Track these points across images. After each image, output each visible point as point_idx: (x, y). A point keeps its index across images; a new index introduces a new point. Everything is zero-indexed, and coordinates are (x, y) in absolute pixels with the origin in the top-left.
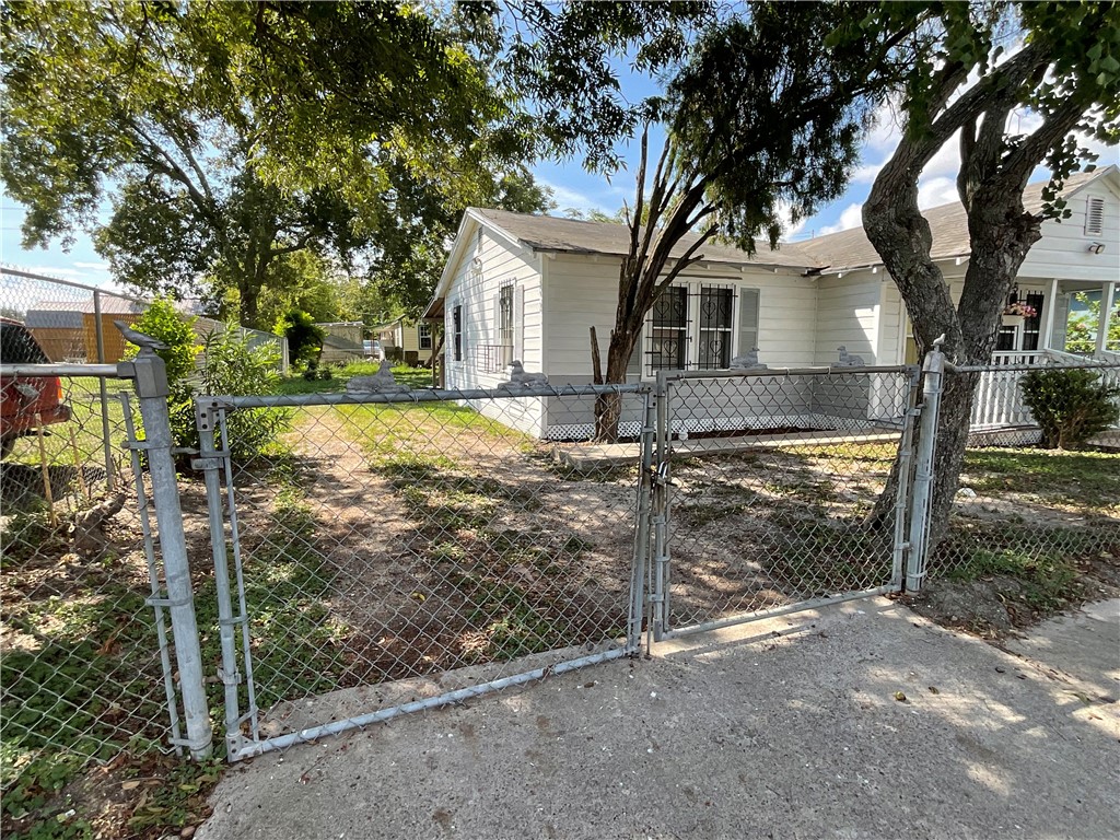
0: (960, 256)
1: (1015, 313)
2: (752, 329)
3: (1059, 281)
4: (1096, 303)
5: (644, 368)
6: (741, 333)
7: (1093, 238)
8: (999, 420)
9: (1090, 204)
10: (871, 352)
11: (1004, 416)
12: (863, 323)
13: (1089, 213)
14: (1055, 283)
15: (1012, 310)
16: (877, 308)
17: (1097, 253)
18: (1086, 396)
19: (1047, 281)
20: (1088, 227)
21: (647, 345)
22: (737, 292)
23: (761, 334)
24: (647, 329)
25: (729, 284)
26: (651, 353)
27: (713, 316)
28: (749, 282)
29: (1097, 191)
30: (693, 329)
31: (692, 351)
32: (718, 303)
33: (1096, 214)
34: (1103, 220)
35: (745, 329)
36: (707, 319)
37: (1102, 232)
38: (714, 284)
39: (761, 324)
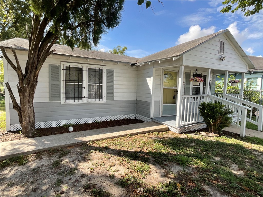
0: (174, 57)
1: (196, 81)
2: (111, 84)
3: (211, 69)
4: (223, 78)
5: (62, 99)
6: (107, 86)
7: (221, 55)
8: (192, 120)
9: (220, 43)
10: (151, 94)
11: (194, 119)
12: (149, 83)
13: (220, 46)
14: (210, 70)
15: (195, 80)
16: (152, 77)
17: (223, 60)
18: (221, 113)
19: (207, 69)
20: (220, 51)
21: (63, 90)
22: (105, 70)
23: (115, 86)
24: (63, 84)
25: (101, 67)
26: (65, 93)
27: (94, 79)
28: (110, 67)
29: (222, 39)
30: (85, 84)
31: (85, 92)
32: (96, 74)
33: (222, 47)
34: (224, 49)
35: (108, 84)
36: (91, 80)
37: (224, 53)
38: (94, 67)
39: (115, 82)
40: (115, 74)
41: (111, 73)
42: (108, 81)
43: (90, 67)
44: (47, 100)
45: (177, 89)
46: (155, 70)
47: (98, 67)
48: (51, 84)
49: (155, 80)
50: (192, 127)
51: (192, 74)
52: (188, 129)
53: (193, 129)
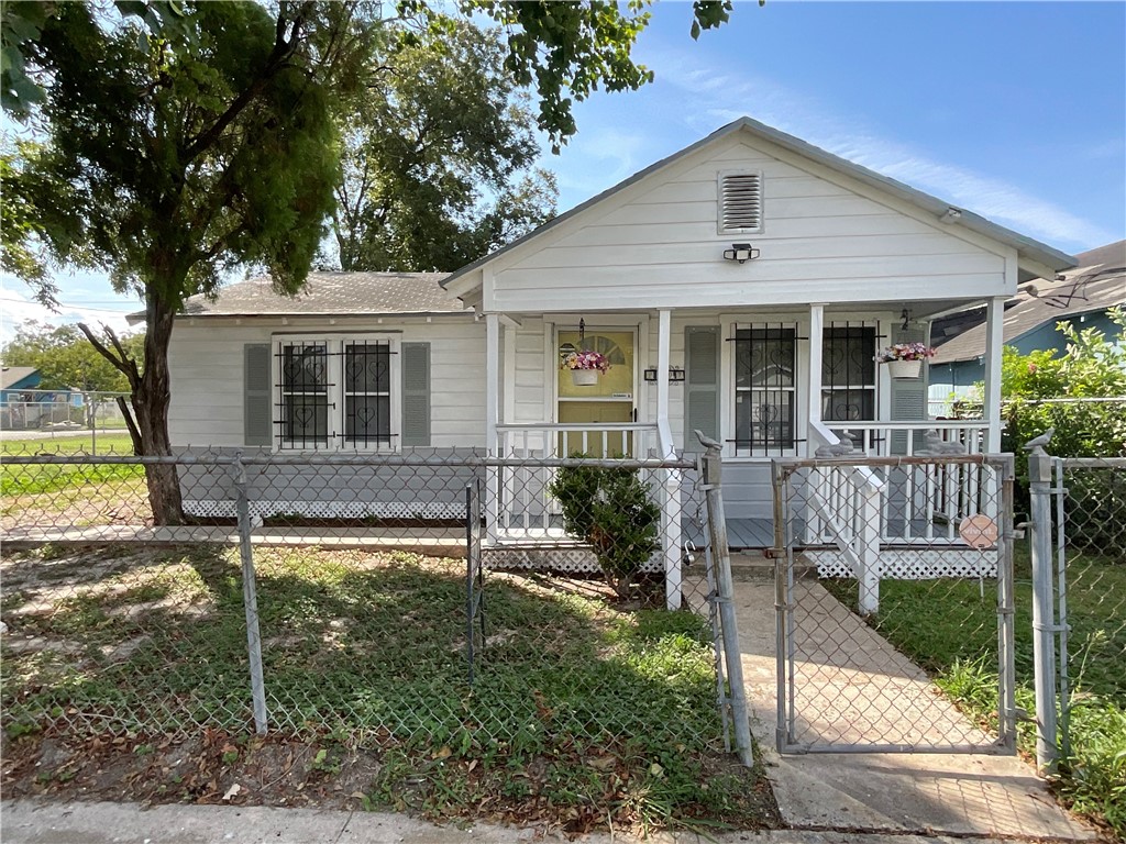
2: (421, 393)
5: (274, 438)
7: (738, 238)
9: (721, 185)
13: (723, 200)
14: (664, 316)
17: (740, 261)
20: (723, 222)
21: (276, 414)
22: (396, 347)
23: (434, 399)
24: (276, 395)
25: (382, 339)
26: (281, 422)
27: (361, 378)
28: (414, 335)
29: (742, 161)
30: (336, 395)
31: (336, 421)
32: (367, 363)
33: (741, 199)
34: (763, 206)
35: (410, 393)
36: (352, 382)
37: (762, 227)
38: (359, 339)
39: (434, 386)
40: (433, 357)
41: (418, 357)
42: (407, 383)
43: (350, 339)
44: (238, 442)
45: (632, 403)
46: (513, 333)
47: (371, 339)
48: (250, 397)
49: (516, 369)
50: (559, 553)
51: (727, 332)
52: (532, 558)
53: (568, 562)
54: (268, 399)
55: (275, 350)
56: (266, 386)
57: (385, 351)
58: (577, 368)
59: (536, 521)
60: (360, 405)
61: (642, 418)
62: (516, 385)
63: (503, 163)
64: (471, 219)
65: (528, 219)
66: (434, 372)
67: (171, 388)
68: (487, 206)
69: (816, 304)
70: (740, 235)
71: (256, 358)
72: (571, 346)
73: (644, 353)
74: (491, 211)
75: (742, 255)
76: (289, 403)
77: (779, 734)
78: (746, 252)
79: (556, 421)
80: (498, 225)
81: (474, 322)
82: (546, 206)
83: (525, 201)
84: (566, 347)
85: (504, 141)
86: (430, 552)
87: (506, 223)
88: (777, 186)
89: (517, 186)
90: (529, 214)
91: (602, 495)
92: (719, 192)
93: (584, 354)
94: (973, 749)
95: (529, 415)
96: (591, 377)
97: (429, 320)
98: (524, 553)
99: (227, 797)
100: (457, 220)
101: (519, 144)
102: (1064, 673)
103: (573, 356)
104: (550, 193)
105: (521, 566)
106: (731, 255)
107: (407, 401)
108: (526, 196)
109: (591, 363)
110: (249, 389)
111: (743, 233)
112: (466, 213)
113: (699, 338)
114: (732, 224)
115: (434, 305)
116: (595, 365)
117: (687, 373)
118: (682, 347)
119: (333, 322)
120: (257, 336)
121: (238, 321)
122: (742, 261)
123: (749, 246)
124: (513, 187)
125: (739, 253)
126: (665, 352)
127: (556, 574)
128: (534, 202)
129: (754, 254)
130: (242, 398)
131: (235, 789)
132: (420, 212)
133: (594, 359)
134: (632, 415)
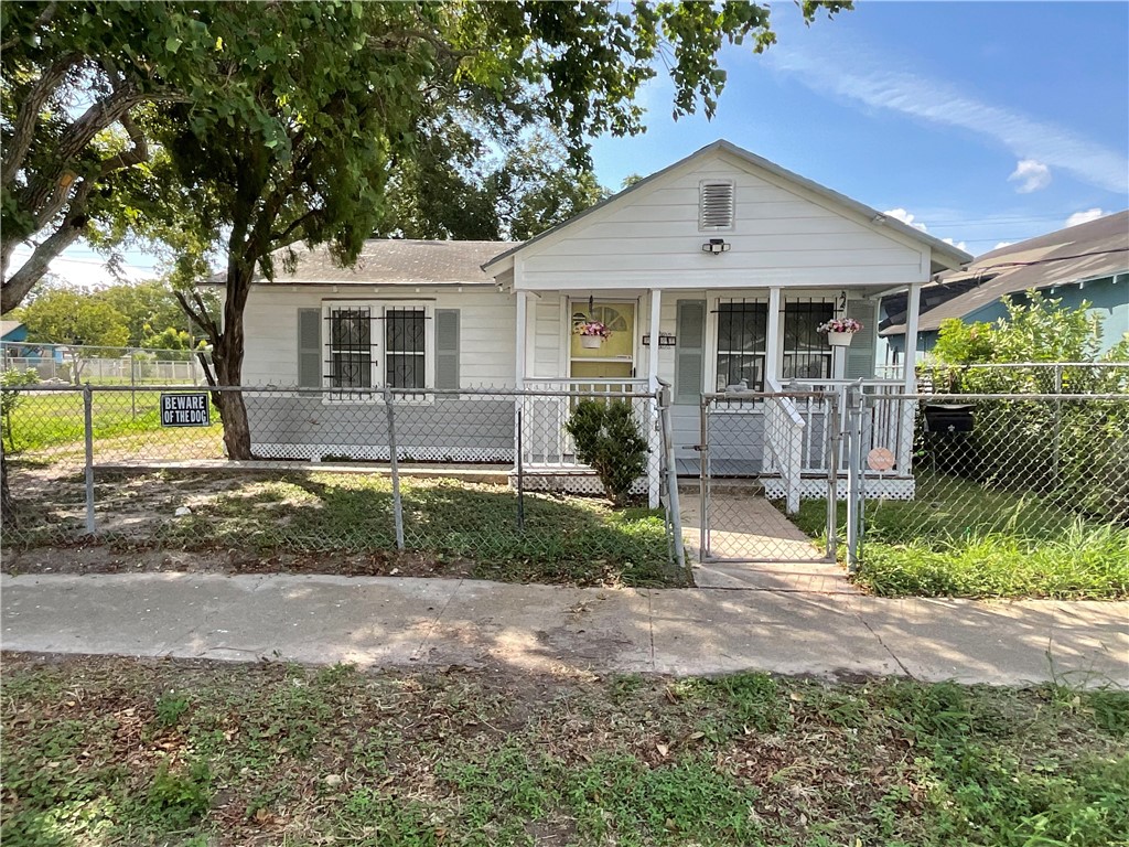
2: (451, 352)
6: (438, 357)
7: (715, 234)
9: (703, 192)
13: (703, 203)
14: (655, 295)
20: (703, 221)
21: (326, 369)
22: (430, 313)
23: (463, 358)
24: (326, 353)
25: (418, 305)
26: (330, 377)
27: (400, 339)
28: (446, 302)
29: (718, 173)
30: (378, 353)
31: (378, 375)
32: (405, 326)
33: (717, 203)
34: (734, 209)
35: (443, 353)
36: (391, 344)
37: (733, 225)
38: (399, 306)
39: (463, 346)
40: (462, 322)
41: (449, 321)
42: (440, 344)
43: (390, 306)
45: (631, 363)
46: (534, 303)
47: (409, 306)
48: (303, 355)
49: (536, 334)
50: (571, 478)
51: (712, 306)
52: (550, 482)
53: (577, 486)
54: (318, 357)
55: (325, 314)
56: (317, 344)
57: (419, 316)
58: (584, 334)
59: (553, 458)
60: (399, 363)
61: (640, 375)
62: (536, 347)
63: (512, 119)
64: (479, 175)
65: (537, 177)
66: (463, 335)
67: (245, 347)
68: (495, 161)
69: (775, 287)
70: (715, 232)
71: (308, 320)
72: (581, 315)
73: (643, 321)
74: (500, 167)
75: (716, 248)
76: (337, 360)
77: (701, 551)
78: (720, 246)
79: (569, 376)
80: (507, 181)
81: (498, 292)
82: (555, 161)
83: (535, 156)
84: (578, 318)
85: (514, 98)
86: (469, 478)
87: (515, 179)
88: (746, 192)
89: (526, 141)
90: (538, 171)
91: (604, 432)
92: (701, 196)
93: (591, 323)
94: (812, 561)
95: (546, 373)
96: (596, 342)
97: (460, 289)
98: (544, 478)
99: (392, 573)
100: (466, 175)
101: (530, 100)
102: (862, 517)
103: (583, 324)
104: (560, 148)
105: (541, 488)
106: (708, 248)
107: (439, 360)
108: (535, 151)
109: (595, 331)
110: (302, 347)
111: (718, 230)
112: (474, 169)
113: (689, 311)
114: (710, 224)
115: (462, 277)
116: (600, 332)
117: (678, 340)
118: (675, 317)
119: (377, 290)
120: (309, 301)
121: (295, 288)
122: (716, 253)
123: (722, 241)
124: (523, 142)
125: (714, 247)
126: (657, 320)
127: (568, 493)
128: (543, 158)
129: (726, 248)
130: (296, 354)
131: (396, 570)
132: (429, 169)
133: (598, 328)
134: (633, 373)
